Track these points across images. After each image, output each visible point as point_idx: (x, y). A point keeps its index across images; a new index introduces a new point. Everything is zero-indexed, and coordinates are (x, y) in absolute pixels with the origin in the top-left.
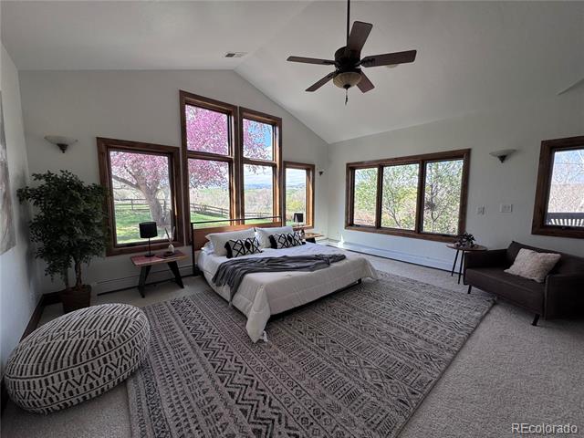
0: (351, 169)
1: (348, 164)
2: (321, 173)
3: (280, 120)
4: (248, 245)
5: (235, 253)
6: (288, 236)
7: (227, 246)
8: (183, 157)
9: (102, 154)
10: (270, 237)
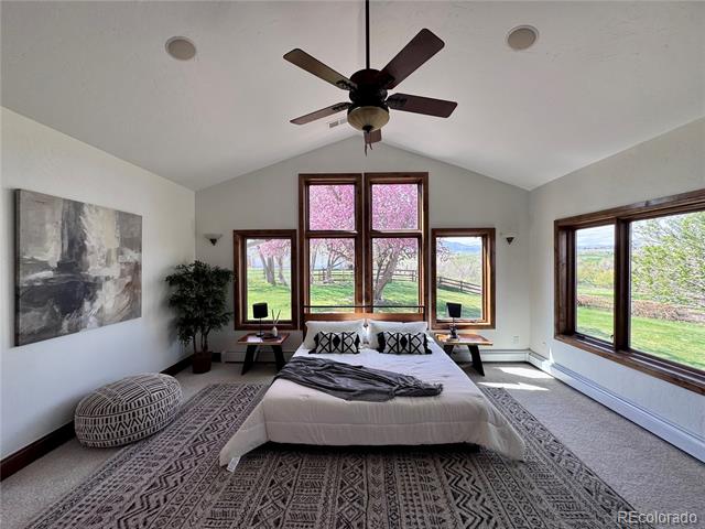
0: (567, 229)
1: (556, 222)
2: (510, 240)
3: (425, 175)
4: (337, 340)
5: (320, 348)
6: (404, 337)
7: (316, 338)
8: (300, 238)
9: (236, 243)
10: (378, 335)
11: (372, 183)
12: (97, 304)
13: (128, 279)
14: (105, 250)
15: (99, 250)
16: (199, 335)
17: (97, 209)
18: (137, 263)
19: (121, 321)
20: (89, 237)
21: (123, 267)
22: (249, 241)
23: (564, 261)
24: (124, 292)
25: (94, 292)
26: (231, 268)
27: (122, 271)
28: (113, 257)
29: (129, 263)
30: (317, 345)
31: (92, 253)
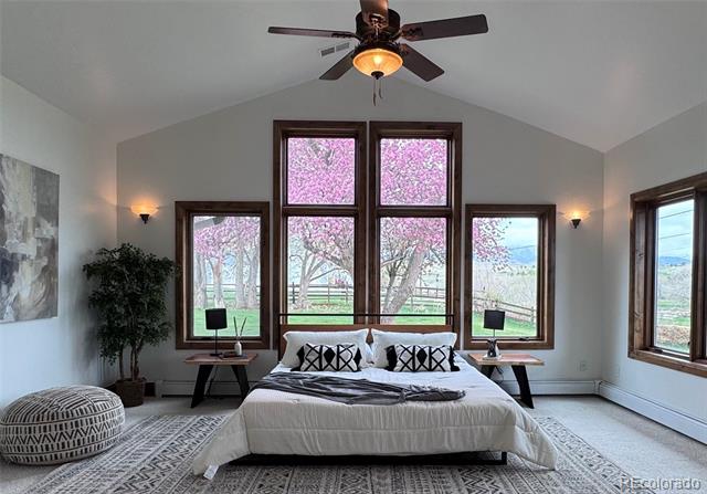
0: (646, 205)
1: (633, 196)
2: (576, 223)
3: (459, 125)
4: (330, 354)
5: (305, 365)
6: (422, 351)
7: (301, 353)
8: (274, 216)
9: (178, 221)
10: (388, 349)
11: (380, 137)
12: (14, 290)
13: (44, 262)
14: (22, 218)
15: (16, 217)
16: (128, 350)
17: (15, 162)
18: (53, 240)
19: (37, 318)
20: (7, 200)
21: (40, 245)
22: (197, 219)
23: (643, 251)
24: (39, 278)
25: (11, 274)
26: (172, 258)
27: (39, 249)
28: (30, 230)
29: (47, 240)
30: (302, 362)
31: (9, 221)
